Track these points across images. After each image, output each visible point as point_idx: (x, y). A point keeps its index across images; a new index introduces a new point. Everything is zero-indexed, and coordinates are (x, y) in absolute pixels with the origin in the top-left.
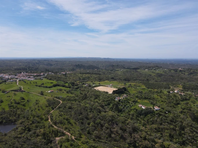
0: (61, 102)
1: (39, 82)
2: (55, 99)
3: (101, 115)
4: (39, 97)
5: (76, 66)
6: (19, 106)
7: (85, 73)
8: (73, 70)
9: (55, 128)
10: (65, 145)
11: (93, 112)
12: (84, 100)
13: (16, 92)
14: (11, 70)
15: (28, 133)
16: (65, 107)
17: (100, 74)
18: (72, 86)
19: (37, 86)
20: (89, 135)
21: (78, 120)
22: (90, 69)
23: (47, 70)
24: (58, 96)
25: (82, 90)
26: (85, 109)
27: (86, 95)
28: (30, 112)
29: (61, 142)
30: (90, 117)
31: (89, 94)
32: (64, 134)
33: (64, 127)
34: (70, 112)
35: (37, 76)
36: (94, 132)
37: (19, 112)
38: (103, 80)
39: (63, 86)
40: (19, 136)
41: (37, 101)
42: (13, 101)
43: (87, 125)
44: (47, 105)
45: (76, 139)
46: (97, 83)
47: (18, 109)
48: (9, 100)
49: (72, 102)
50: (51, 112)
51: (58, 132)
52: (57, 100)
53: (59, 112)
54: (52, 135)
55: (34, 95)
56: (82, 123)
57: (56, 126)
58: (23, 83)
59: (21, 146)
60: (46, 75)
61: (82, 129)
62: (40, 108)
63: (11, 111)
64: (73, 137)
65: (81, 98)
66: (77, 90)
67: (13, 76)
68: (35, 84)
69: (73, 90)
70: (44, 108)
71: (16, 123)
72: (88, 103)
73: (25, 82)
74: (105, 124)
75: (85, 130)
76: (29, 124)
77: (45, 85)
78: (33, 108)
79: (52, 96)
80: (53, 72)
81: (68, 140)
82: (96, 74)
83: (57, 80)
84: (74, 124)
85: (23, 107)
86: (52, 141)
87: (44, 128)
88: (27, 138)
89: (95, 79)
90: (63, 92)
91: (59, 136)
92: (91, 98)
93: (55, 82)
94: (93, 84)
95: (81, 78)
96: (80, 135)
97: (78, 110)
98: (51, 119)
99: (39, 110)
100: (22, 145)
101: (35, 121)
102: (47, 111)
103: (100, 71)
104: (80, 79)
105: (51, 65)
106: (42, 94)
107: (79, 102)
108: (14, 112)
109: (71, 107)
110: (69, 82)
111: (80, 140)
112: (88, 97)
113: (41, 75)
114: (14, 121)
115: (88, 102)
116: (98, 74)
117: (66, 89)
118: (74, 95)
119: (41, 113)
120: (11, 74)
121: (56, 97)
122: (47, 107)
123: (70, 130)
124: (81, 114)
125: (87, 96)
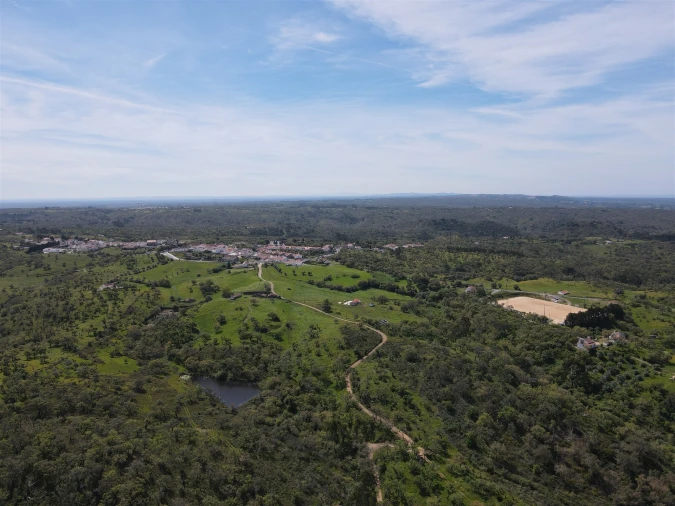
0: (385, 338)
1: (320, 273)
2: (366, 326)
3: (519, 393)
4: (318, 318)
5: (436, 224)
6: (265, 338)
7: (466, 250)
8: (424, 237)
9: (366, 414)
10: (396, 467)
11: (490, 380)
12: (459, 336)
13: (257, 299)
14: (242, 235)
15: (291, 417)
16: (397, 355)
17: (521, 255)
18: (421, 289)
19: (311, 283)
20: (474, 452)
21: (439, 400)
22: (482, 234)
23: (341, 238)
24: (374, 319)
25: (453, 307)
26: (462, 365)
27: (466, 320)
28: (294, 358)
29: (383, 459)
30: (479, 395)
31: (479, 321)
32: (390, 436)
33: (393, 414)
34: (413, 370)
35: (313, 253)
36: (493, 446)
37: (265, 355)
38: (531, 275)
39: (392, 289)
40: (269, 419)
41: (312, 327)
42: (251, 324)
43: (468, 421)
44: (343, 343)
45: (429, 457)
46: (509, 284)
47: (264, 345)
48: (241, 319)
49: (421, 341)
50: (353, 366)
51: (373, 426)
52: (373, 333)
53: (379, 369)
54: (356, 430)
55: (305, 310)
56: (451, 411)
57: (368, 407)
58: (275, 273)
59: (273, 446)
60: (338, 250)
61: (451, 431)
62: (322, 351)
63: (247, 349)
64: (422, 452)
65: (450, 332)
66: (435, 303)
67: (248, 252)
68: (307, 278)
69: (421, 303)
70: (334, 351)
71: (260, 384)
72: (472, 350)
73: (280, 271)
74: (530, 426)
75: (462, 434)
76: (293, 391)
77: (335, 283)
78: (302, 347)
79: (356, 317)
80: (358, 244)
81: (405, 457)
82: (505, 253)
83: (374, 269)
84: (424, 412)
85: (276, 342)
86: (356, 449)
87: (335, 409)
88: (289, 429)
89: (502, 271)
90: (391, 309)
91: (377, 438)
92: (485, 335)
93: (365, 275)
94: (494, 287)
95: (450, 264)
96: (444, 447)
97: (438, 367)
98: (354, 386)
99: (319, 355)
100: (277, 446)
101: (308, 386)
102: (342, 360)
103: (519, 244)
104: (447, 268)
105: (353, 220)
106: (327, 308)
107: (443, 343)
108: (253, 355)
109: (416, 355)
110: (409, 276)
111: (444, 463)
112: (473, 331)
113: (323, 252)
114: (253, 378)
115: (472, 344)
116: (514, 254)
117: (400, 297)
118: (425, 320)
119: (325, 363)
120: (243, 246)
121: (370, 323)
122: (342, 348)
123: (411, 425)
124: (450, 381)
125: (472, 327)
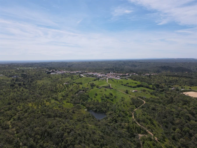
0: (145, 102)
1: (125, 82)
2: (139, 98)
3: (190, 123)
4: (124, 95)
5: (162, 68)
6: (108, 100)
7: (172, 76)
8: (158, 72)
9: (138, 125)
10: (148, 142)
11: (180, 118)
12: (169, 103)
13: (106, 89)
14: (102, 70)
15: (115, 124)
16: (148, 108)
17: (192, 78)
18: (157, 88)
19: (122, 85)
20: (174, 141)
21: (162, 123)
22: (178, 71)
23: (132, 71)
24: (141, 96)
25: (167, 94)
26: (171, 113)
27: (172, 98)
28: (117, 106)
29: (143, 139)
30: (176, 122)
31: (177, 99)
32: (146, 133)
33: (147, 126)
34: (154, 113)
35: (123, 76)
36: (181, 140)
37: (108, 105)
38: (196, 85)
39: (147, 87)
40: (109, 124)
41: (122, 98)
42: (104, 96)
43: (172, 131)
44: (132, 103)
45: (159, 141)
46: (188, 88)
47: (108, 102)
48: (102, 94)
49: (156, 104)
50: (135, 110)
51: (140, 129)
52: (141, 100)
53: (143, 112)
54: (135, 130)
55: (120, 92)
56: (166, 127)
57: (139, 123)
58: (111, 81)
59: (110, 132)
60: (131, 75)
61: (166, 133)
62: (125, 105)
63: (103, 103)
64: (156, 139)
65: (166, 102)
66: (161, 92)
67: (104, 75)
68: (121, 83)
69: (157, 92)
70: (128, 105)
71: (106, 113)
72: (174, 108)
73: (113, 81)
74: (194, 134)
75: (170, 135)
76: (116, 116)
77: (129, 85)
78: (119, 104)
79: (136, 95)
80: (137, 73)
81: (151, 140)
82: (186, 77)
83: (141, 81)
84: (157, 126)
85: (111, 101)
86: (135, 135)
87: (129, 123)
88: (114, 127)
89: (185, 83)
90: (147, 93)
91: (141, 133)
92: (178, 103)
93: (139, 83)
94: (182, 88)
95: (166, 80)
96: (164, 138)
97: (162, 113)
98: (135, 116)
99: (124, 106)
100: (111, 132)
101: (121, 115)
102: (131, 108)
103: (192, 74)
104: (166, 81)
105: (135, 66)
106: (127, 92)
107: (164, 105)
108: (105, 105)
109: (155, 108)
110: (153, 84)
111: (164, 143)
112: (174, 102)
113: (126, 76)
114: (104, 112)
115: (174, 106)
116: (189, 77)
117: (150, 90)
118: (158, 97)
119: (126, 109)
120: (103, 73)
121: (140, 97)
122: (131, 104)
123: (153, 130)
124: (166, 117)
125: (174, 101)
